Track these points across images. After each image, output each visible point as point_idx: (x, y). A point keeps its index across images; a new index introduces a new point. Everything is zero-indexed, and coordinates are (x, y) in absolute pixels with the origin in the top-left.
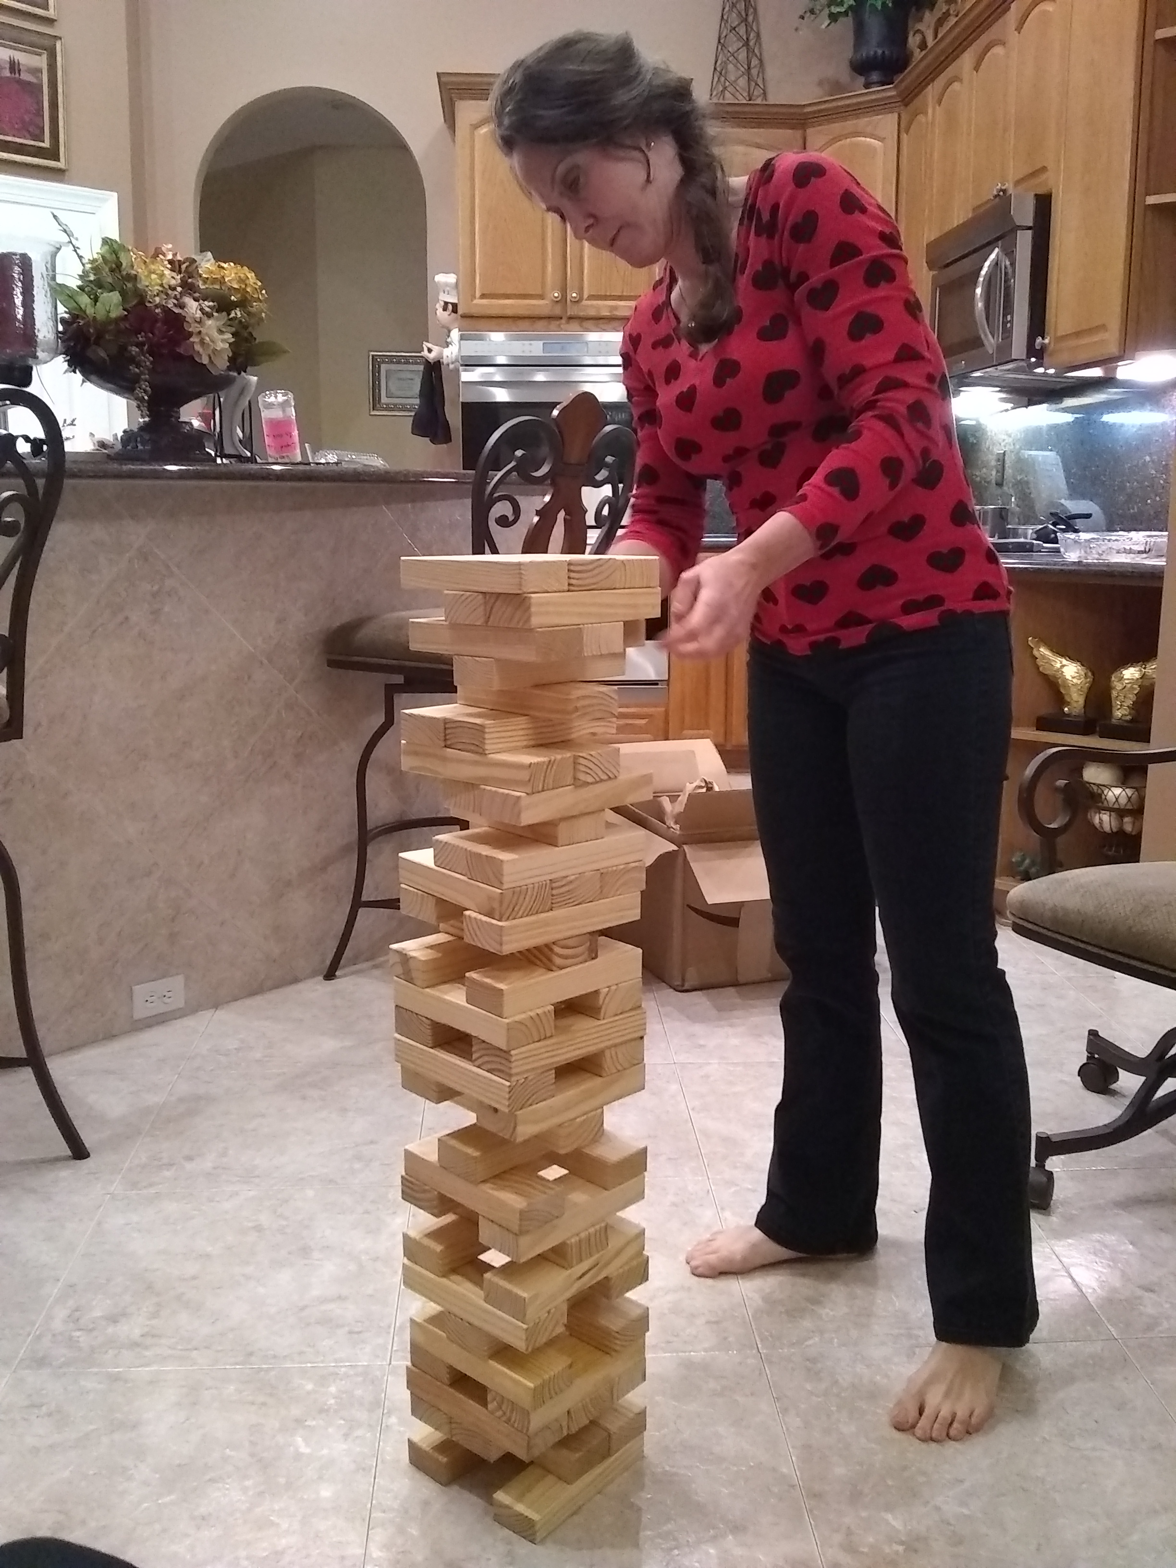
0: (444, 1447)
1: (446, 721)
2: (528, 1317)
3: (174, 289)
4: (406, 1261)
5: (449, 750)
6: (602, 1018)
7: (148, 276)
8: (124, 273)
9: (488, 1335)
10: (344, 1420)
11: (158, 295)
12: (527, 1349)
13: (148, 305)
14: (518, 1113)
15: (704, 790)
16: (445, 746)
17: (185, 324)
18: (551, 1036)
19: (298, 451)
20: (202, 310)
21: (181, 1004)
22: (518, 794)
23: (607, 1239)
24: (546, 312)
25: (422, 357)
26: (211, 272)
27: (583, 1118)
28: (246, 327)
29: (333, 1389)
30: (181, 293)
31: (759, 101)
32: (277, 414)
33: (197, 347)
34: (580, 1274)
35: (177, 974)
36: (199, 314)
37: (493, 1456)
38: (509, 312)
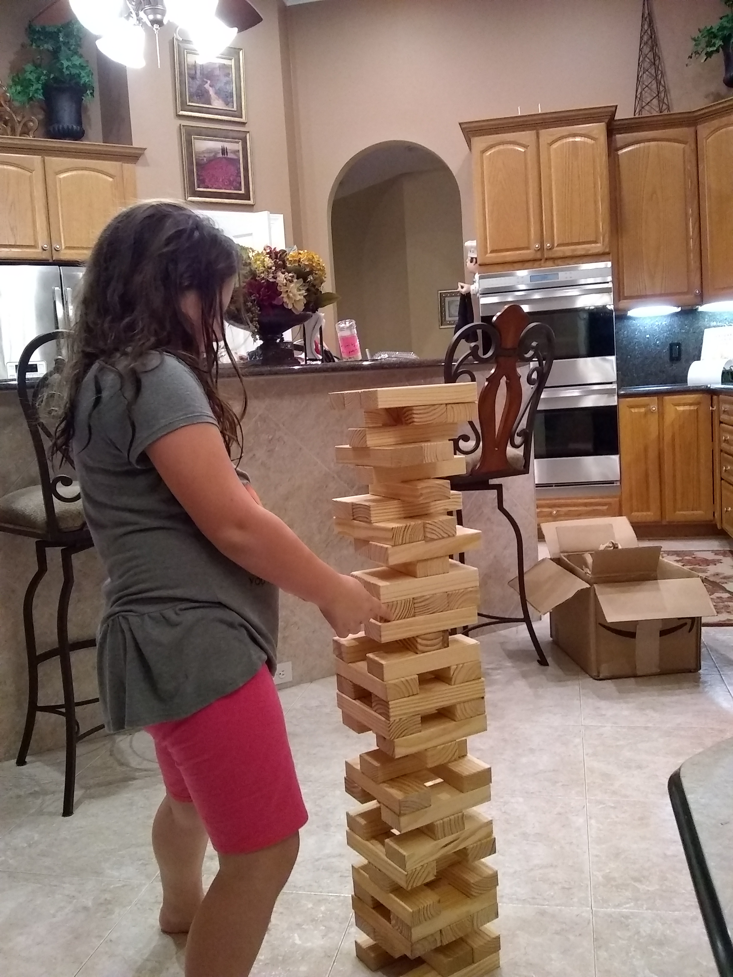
0: (372, 948)
1: (353, 504)
2: (407, 868)
3: (271, 268)
4: (347, 828)
5: (355, 521)
6: (453, 683)
7: (256, 262)
8: (244, 262)
9: (388, 877)
10: (325, 927)
11: (263, 272)
12: (407, 887)
13: (258, 278)
14: (395, 740)
15: (612, 548)
16: (354, 519)
17: (278, 288)
18: (417, 694)
19: (360, 354)
20: (286, 278)
21: (291, 679)
22: (386, 546)
23: (464, 824)
24: (531, 257)
25: (459, 292)
26: (293, 257)
27: (442, 746)
28: (314, 286)
29: (323, 908)
30: (275, 270)
31: (666, 112)
32: (347, 333)
33: (285, 300)
34: (444, 845)
35: (288, 661)
36: (285, 281)
37: (397, 956)
38: (508, 259)
